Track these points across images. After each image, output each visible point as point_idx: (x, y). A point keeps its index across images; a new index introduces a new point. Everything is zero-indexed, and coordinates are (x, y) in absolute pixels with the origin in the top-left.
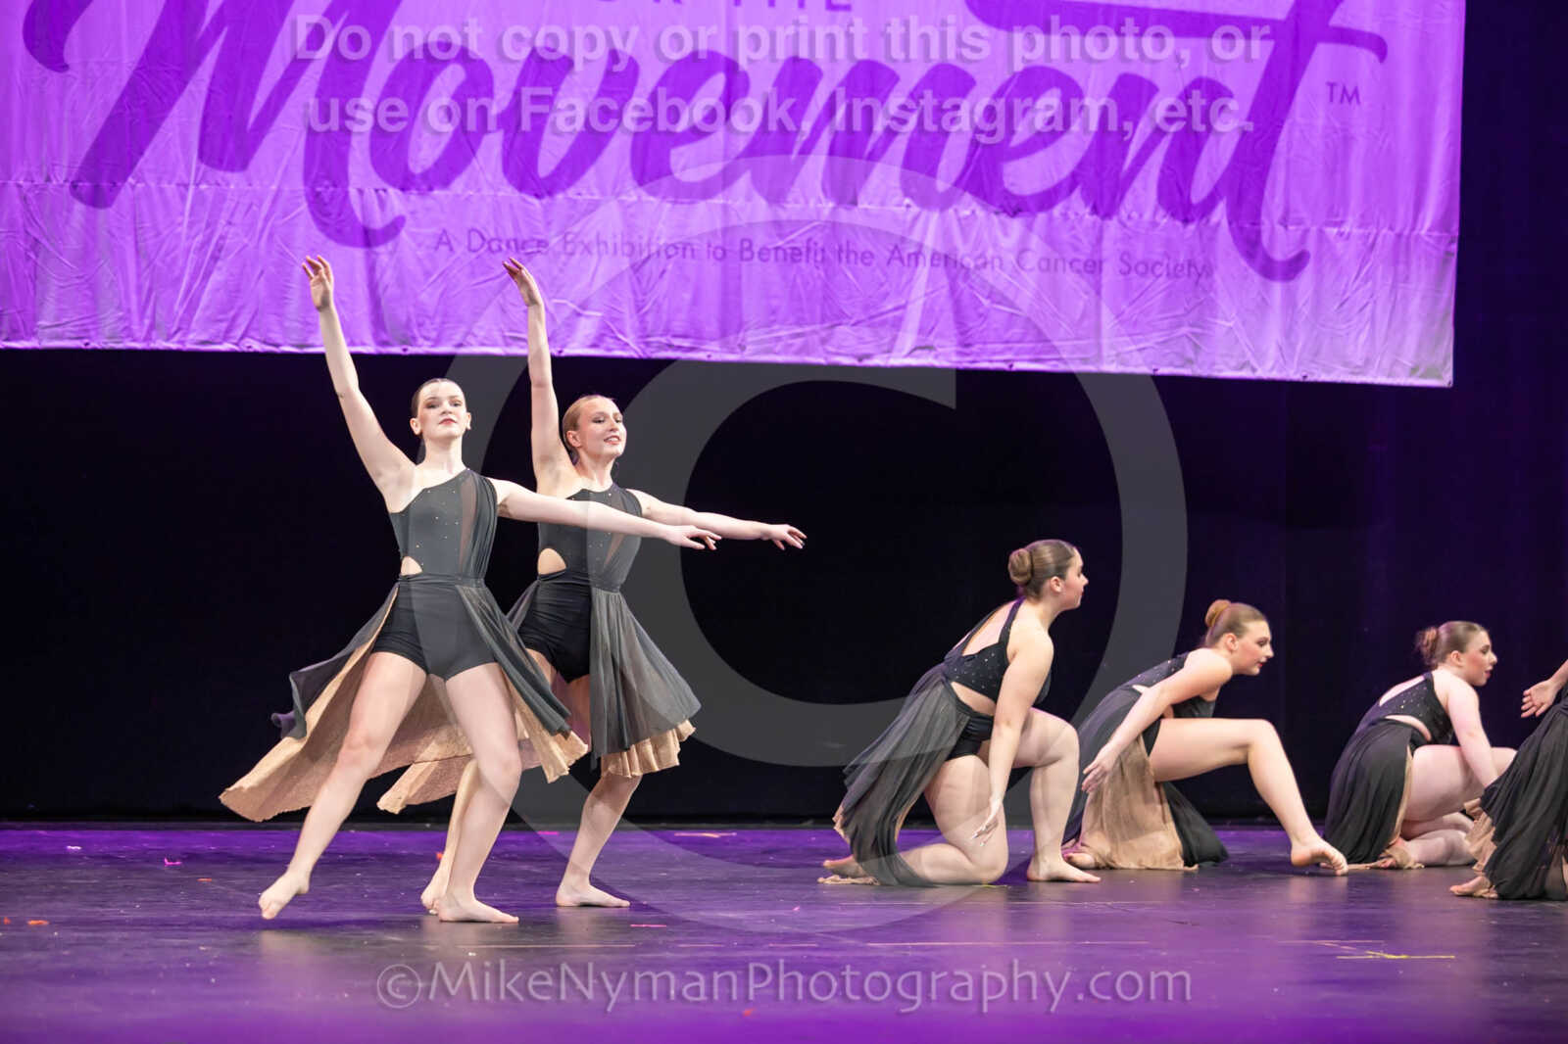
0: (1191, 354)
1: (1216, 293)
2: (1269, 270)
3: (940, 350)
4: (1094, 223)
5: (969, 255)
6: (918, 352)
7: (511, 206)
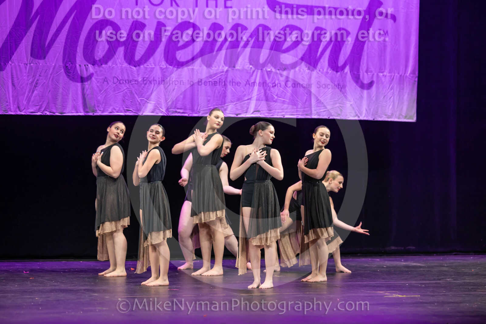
0: (340, 112)
1: (347, 94)
2: (363, 86)
3: (262, 112)
4: (309, 72)
5: (270, 83)
6: (255, 113)
7: (127, 69)
